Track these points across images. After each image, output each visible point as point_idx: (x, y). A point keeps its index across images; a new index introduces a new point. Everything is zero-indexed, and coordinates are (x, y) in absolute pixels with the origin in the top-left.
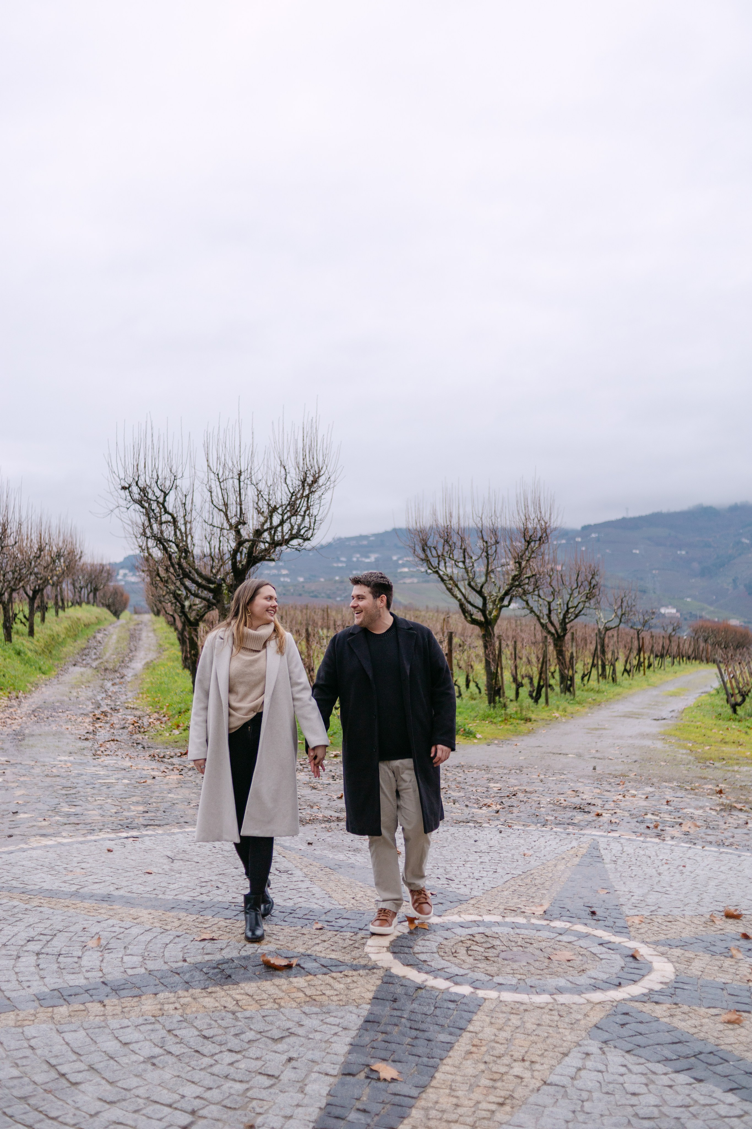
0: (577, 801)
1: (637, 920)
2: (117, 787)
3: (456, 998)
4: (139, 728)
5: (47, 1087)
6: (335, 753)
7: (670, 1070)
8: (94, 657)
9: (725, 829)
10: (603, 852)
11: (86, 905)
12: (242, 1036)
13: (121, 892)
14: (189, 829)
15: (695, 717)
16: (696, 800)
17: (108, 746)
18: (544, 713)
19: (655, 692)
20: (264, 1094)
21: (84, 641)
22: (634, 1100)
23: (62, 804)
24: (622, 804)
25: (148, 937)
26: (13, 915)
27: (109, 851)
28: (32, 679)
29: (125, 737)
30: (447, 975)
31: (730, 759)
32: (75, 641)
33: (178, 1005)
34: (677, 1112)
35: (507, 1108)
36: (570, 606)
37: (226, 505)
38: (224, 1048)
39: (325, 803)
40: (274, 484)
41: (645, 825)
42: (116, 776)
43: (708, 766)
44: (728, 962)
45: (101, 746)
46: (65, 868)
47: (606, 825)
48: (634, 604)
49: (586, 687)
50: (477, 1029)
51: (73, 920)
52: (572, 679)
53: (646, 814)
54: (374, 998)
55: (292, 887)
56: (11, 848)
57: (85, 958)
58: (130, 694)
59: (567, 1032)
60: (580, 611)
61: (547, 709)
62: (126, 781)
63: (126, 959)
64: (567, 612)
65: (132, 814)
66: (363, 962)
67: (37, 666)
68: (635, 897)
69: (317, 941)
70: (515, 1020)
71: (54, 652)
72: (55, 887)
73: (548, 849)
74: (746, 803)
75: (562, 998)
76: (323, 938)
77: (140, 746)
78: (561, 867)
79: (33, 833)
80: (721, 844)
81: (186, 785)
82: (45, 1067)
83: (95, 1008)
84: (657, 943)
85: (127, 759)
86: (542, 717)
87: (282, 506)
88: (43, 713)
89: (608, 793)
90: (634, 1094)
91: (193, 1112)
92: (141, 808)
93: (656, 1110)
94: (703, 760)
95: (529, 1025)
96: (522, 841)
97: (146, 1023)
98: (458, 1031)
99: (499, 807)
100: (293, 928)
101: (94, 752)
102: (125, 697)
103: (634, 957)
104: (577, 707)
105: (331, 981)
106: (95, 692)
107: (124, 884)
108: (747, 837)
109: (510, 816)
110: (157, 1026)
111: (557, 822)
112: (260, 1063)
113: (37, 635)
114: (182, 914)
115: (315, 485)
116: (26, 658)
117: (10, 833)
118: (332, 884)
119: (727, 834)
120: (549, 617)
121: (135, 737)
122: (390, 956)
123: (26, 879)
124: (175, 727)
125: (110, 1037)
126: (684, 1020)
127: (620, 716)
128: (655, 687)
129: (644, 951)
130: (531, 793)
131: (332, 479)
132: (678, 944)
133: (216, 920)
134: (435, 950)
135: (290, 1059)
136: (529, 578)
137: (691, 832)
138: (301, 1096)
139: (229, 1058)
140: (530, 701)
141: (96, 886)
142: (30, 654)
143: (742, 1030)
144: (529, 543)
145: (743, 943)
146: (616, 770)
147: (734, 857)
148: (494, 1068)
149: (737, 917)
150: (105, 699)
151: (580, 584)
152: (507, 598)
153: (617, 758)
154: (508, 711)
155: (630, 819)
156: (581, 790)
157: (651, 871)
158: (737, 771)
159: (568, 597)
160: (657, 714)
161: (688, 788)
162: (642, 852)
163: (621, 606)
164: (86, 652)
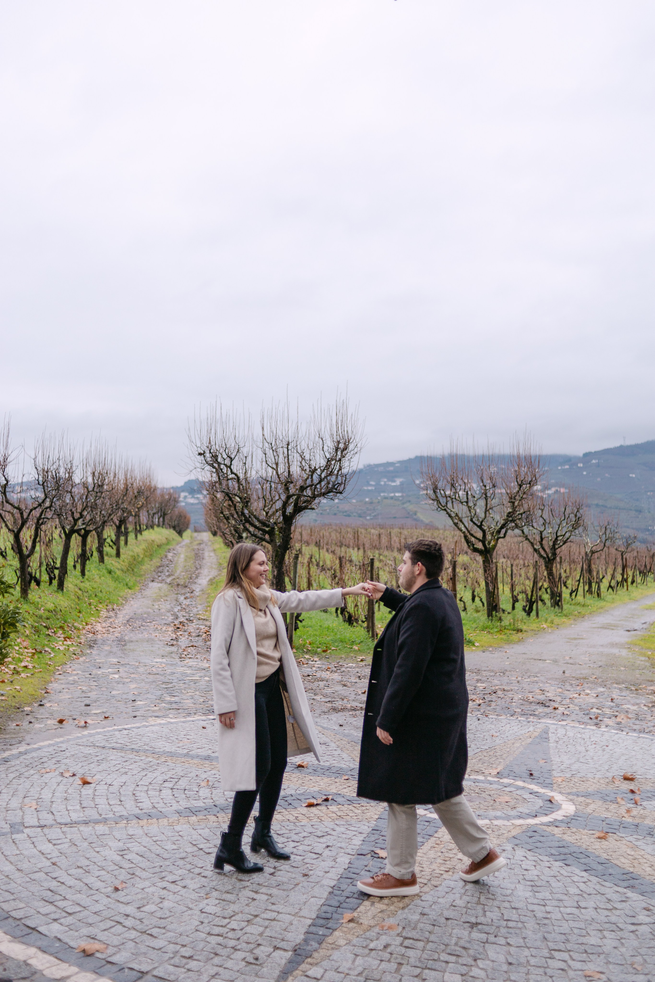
0: (542, 698)
1: (560, 780)
2: (201, 683)
3: (430, 820)
5: (194, 854)
6: (361, 658)
7: (551, 859)
8: (167, 574)
10: (550, 735)
11: (195, 762)
12: (300, 835)
16: (636, 698)
17: (189, 651)
18: (535, 625)
19: (634, 606)
20: (313, 862)
21: (158, 560)
22: (525, 873)
23: (165, 695)
24: (576, 701)
26: (151, 767)
27: (203, 728)
28: (121, 594)
29: (201, 644)
32: (151, 560)
34: (549, 879)
35: (450, 873)
36: (559, 534)
37: (277, 464)
38: (289, 840)
39: (353, 696)
40: (313, 448)
41: (588, 717)
44: (613, 806)
45: (184, 650)
46: (177, 739)
47: (559, 716)
48: (616, 530)
49: (574, 602)
50: (440, 836)
51: (189, 770)
52: (560, 595)
53: (592, 709)
54: (379, 818)
55: (329, 753)
56: (138, 725)
57: (201, 792)
58: (200, 607)
59: (495, 839)
60: (568, 539)
61: (537, 621)
64: (556, 539)
67: (124, 582)
68: (564, 765)
69: (345, 786)
71: (135, 570)
72: (173, 750)
73: (511, 732)
75: (496, 822)
76: (349, 785)
78: (517, 745)
79: (150, 715)
80: (641, 731)
82: (191, 845)
83: (213, 818)
84: (569, 794)
85: (205, 661)
86: (531, 628)
87: (320, 467)
88: (135, 623)
89: (568, 692)
90: (526, 870)
91: (275, 868)
93: (536, 878)
96: (493, 727)
98: (428, 837)
99: (481, 701)
100: (329, 779)
101: (179, 655)
102: (196, 609)
103: (550, 801)
104: (564, 619)
105: (353, 808)
106: (172, 605)
109: (489, 708)
111: (523, 713)
112: (310, 848)
113: (122, 556)
115: (346, 452)
116: (116, 576)
117: (134, 714)
120: (541, 544)
123: (153, 745)
126: (571, 836)
127: (598, 628)
128: (635, 601)
129: (558, 797)
130: (508, 691)
132: (584, 794)
136: (521, 514)
137: (623, 722)
138: (334, 863)
140: (524, 614)
141: (199, 750)
142: (118, 573)
143: (607, 843)
144: (520, 486)
145: (630, 796)
146: (581, 674)
147: (648, 740)
148: (447, 855)
149: (631, 780)
150: (181, 611)
151: (567, 516)
152: (503, 531)
153: (585, 664)
154: (503, 624)
155: (578, 712)
156: (547, 689)
157: (581, 749)
159: (557, 527)
160: (629, 626)
161: (633, 689)
162: (580, 736)
163: (605, 533)
164: (160, 569)
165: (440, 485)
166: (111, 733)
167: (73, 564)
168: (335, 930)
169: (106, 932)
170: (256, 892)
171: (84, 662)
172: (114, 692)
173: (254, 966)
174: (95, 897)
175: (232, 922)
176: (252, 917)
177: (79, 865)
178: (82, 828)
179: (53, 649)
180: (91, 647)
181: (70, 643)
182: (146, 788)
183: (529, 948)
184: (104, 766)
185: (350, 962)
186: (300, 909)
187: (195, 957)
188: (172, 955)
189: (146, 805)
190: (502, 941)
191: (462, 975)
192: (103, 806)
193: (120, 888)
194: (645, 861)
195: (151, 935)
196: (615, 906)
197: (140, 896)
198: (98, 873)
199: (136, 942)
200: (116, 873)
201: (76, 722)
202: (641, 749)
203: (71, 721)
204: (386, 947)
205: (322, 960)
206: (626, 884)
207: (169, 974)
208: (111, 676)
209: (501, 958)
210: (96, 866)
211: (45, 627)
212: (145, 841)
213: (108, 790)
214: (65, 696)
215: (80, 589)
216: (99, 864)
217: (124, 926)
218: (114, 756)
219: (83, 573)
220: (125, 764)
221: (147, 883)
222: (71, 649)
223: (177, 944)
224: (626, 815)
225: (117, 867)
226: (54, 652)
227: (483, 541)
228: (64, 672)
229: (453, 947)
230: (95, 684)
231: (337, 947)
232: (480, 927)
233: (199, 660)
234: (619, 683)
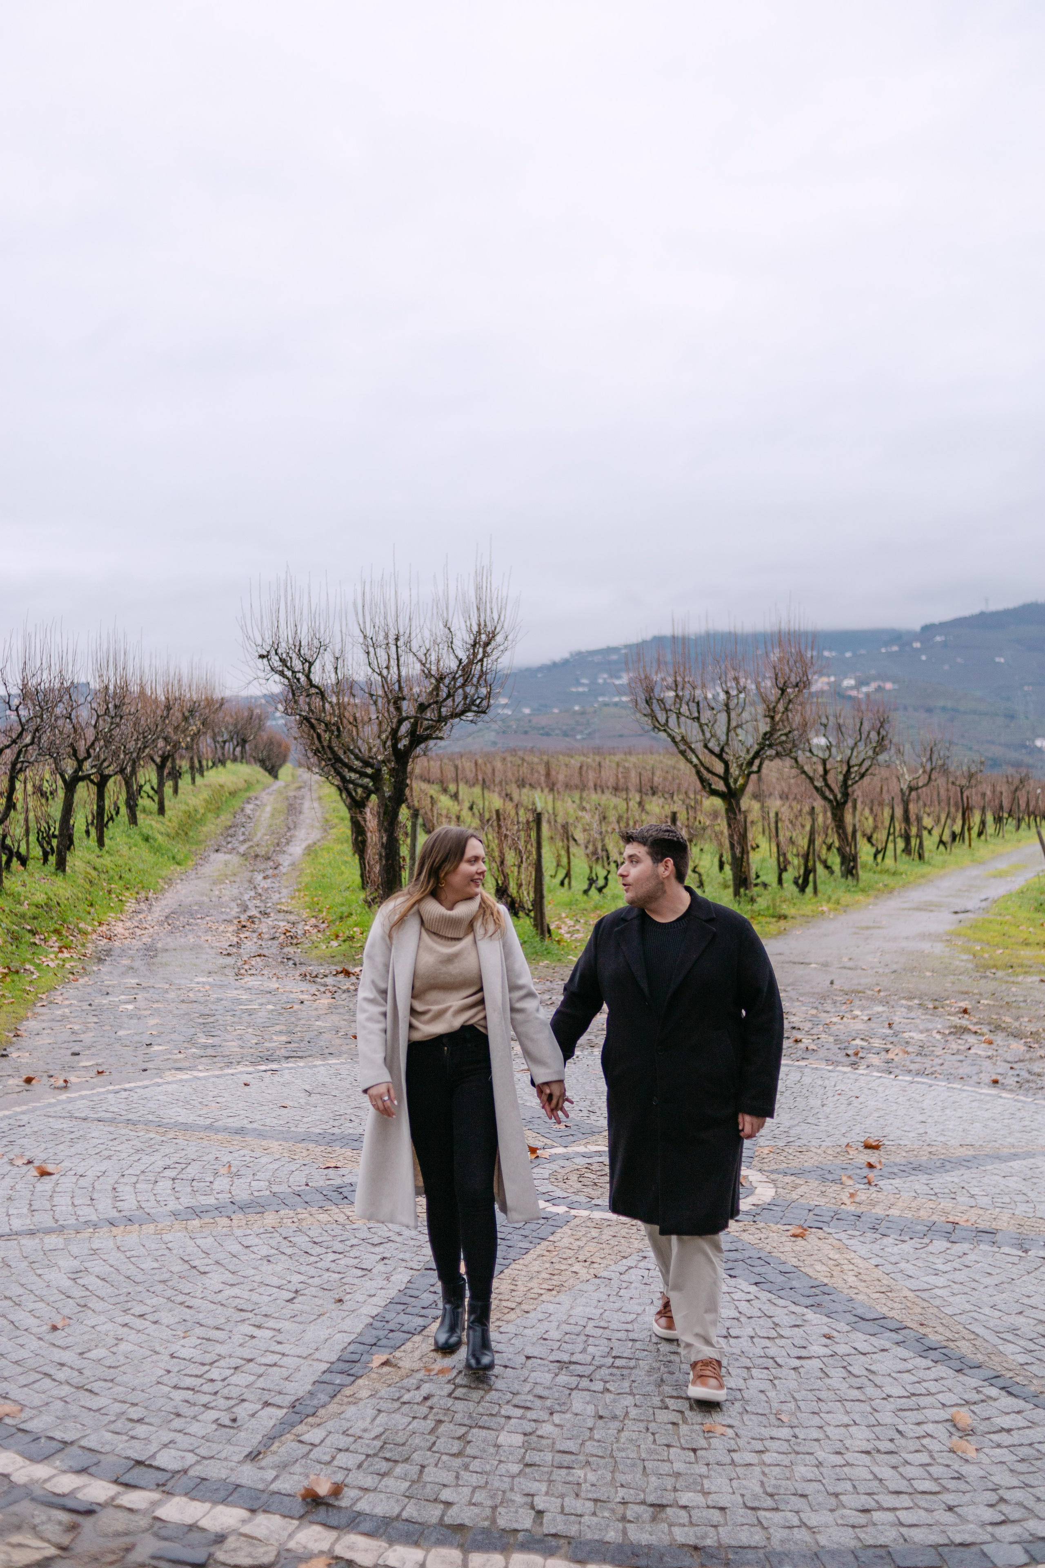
1: (766, 1151)
2: (260, 1014)
3: (549, 1216)
4: (292, 939)
5: (181, 1274)
8: (241, 838)
9: (938, 1056)
11: (220, 1137)
12: (347, 1242)
13: (255, 1125)
14: (333, 1061)
15: (1007, 909)
16: (929, 1021)
17: (253, 963)
18: (810, 907)
19: (975, 872)
20: (356, 1281)
21: (230, 816)
23: (199, 1035)
24: (834, 1028)
25: (276, 1165)
26: (150, 1146)
27: (246, 1085)
28: (164, 873)
29: (274, 951)
30: (550, 1198)
31: (1021, 966)
32: (218, 817)
33: (295, 1220)
35: (554, 1293)
36: (852, 762)
37: (386, 669)
38: (329, 1250)
41: (844, 1053)
42: (260, 1001)
43: (986, 977)
44: (834, 1188)
45: (245, 962)
46: (200, 1103)
47: (800, 1052)
48: (947, 754)
49: (879, 868)
50: (557, 1239)
51: (207, 1150)
52: (854, 858)
53: (853, 1040)
56: (146, 1083)
57: (216, 1183)
58: (284, 891)
59: (636, 1242)
61: (814, 900)
62: (270, 1007)
63: (253, 1183)
64: (848, 771)
65: (274, 1044)
67: (170, 855)
68: (781, 1129)
70: (594, 1233)
71: (191, 834)
72: (190, 1121)
74: (989, 1024)
77: (291, 962)
79: (169, 1066)
80: (918, 1073)
81: (337, 1011)
82: (180, 1261)
83: (225, 1221)
84: (772, 1172)
85: (275, 979)
86: (802, 912)
87: (450, 674)
88: (178, 920)
89: (825, 1015)
91: (296, 1292)
92: (284, 1038)
94: (983, 968)
95: (605, 1237)
97: (266, 1232)
98: (538, 1241)
101: (236, 970)
102: (277, 895)
104: (860, 897)
106: (242, 889)
107: (259, 1117)
108: (958, 1064)
110: (275, 1234)
112: (358, 1260)
113: (168, 813)
114: (311, 1146)
115: (490, 647)
116: (156, 845)
117: (144, 1066)
119: (937, 1061)
120: (825, 780)
121: (286, 950)
123: (161, 1113)
124: (333, 937)
125: (235, 1242)
126: (753, 1234)
127: (909, 909)
128: (981, 863)
129: (754, 1177)
132: (795, 1172)
133: (344, 1150)
135: (383, 1259)
136: (787, 734)
137: (896, 1059)
138: (385, 1282)
139: (332, 1257)
140: (795, 889)
141: (231, 1120)
142: (160, 838)
143: (803, 1242)
144: (783, 691)
145: (866, 1171)
146: (859, 984)
147: (924, 1086)
148: (557, 1266)
149: (876, 1147)
150: (254, 898)
151: (865, 734)
152: (757, 762)
153: (872, 968)
154: (756, 907)
155: (832, 1046)
156: (794, 1011)
157: (815, 1102)
158: (1018, 983)
159: (849, 752)
160: (960, 905)
161: (931, 1006)
162: (820, 1082)
163: (931, 759)
164: (231, 831)
165: (657, 693)
166: (102, 1097)
167: (84, 828)
168: (358, 1377)
169: (26, 1389)
170: (259, 1327)
171: (85, 986)
172: (121, 1033)
173: (228, 1430)
174: (20, 1341)
175: (213, 1370)
176: (243, 1362)
177: (7, 1294)
178: (25, 1241)
179: (38, 966)
180: (100, 960)
181: (68, 956)
182: (134, 1179)
183: (634, 1395)
184: (79, 1147)
185: (368, 1420)
186: (317, 1349)
187: (146, 1420)
188: (113, 1418)
189: (129, 1204)
190: (598, 1386)
191: (525, 1434)
192: (64, 1208)
193: (59, 1326)
194: (851, 1267)
195: (91, 1391)
196: (782, 1333)
197: (86, 1337)
198: (32, 1306)
199: (66, 1402)
200: (59, 1305)
201: (52, 1080)
203: (45, 1079)
204: (426, 1399)
205: (329, 1419)
206: (809, 1301)
207: (104, 1444)
208: (123, 1007)
209: (590, 1410)
210: (32, 1296)
211: (30, 931)
212: (115, 1257)
213: (76, 1183)
214: (45, 1040)
215: (95, 868)
216: (37, 1293)
217: (54, 1380)
218: (98, 1132)
219: (101, 843)
220: (111, 1143)
221: (102, 1318)
222: (68, 966)
223: (125, 1402)
224: (848, 1202)
225: (63, 1297)
226: (39, 971)
227: (725, 778)
228: (51, 1002)
229: (523, 1397)
230: (95, 1020)
231: (355, 1401)
232: (572, 1367)
233: (265, 978)
234: (910, 999)
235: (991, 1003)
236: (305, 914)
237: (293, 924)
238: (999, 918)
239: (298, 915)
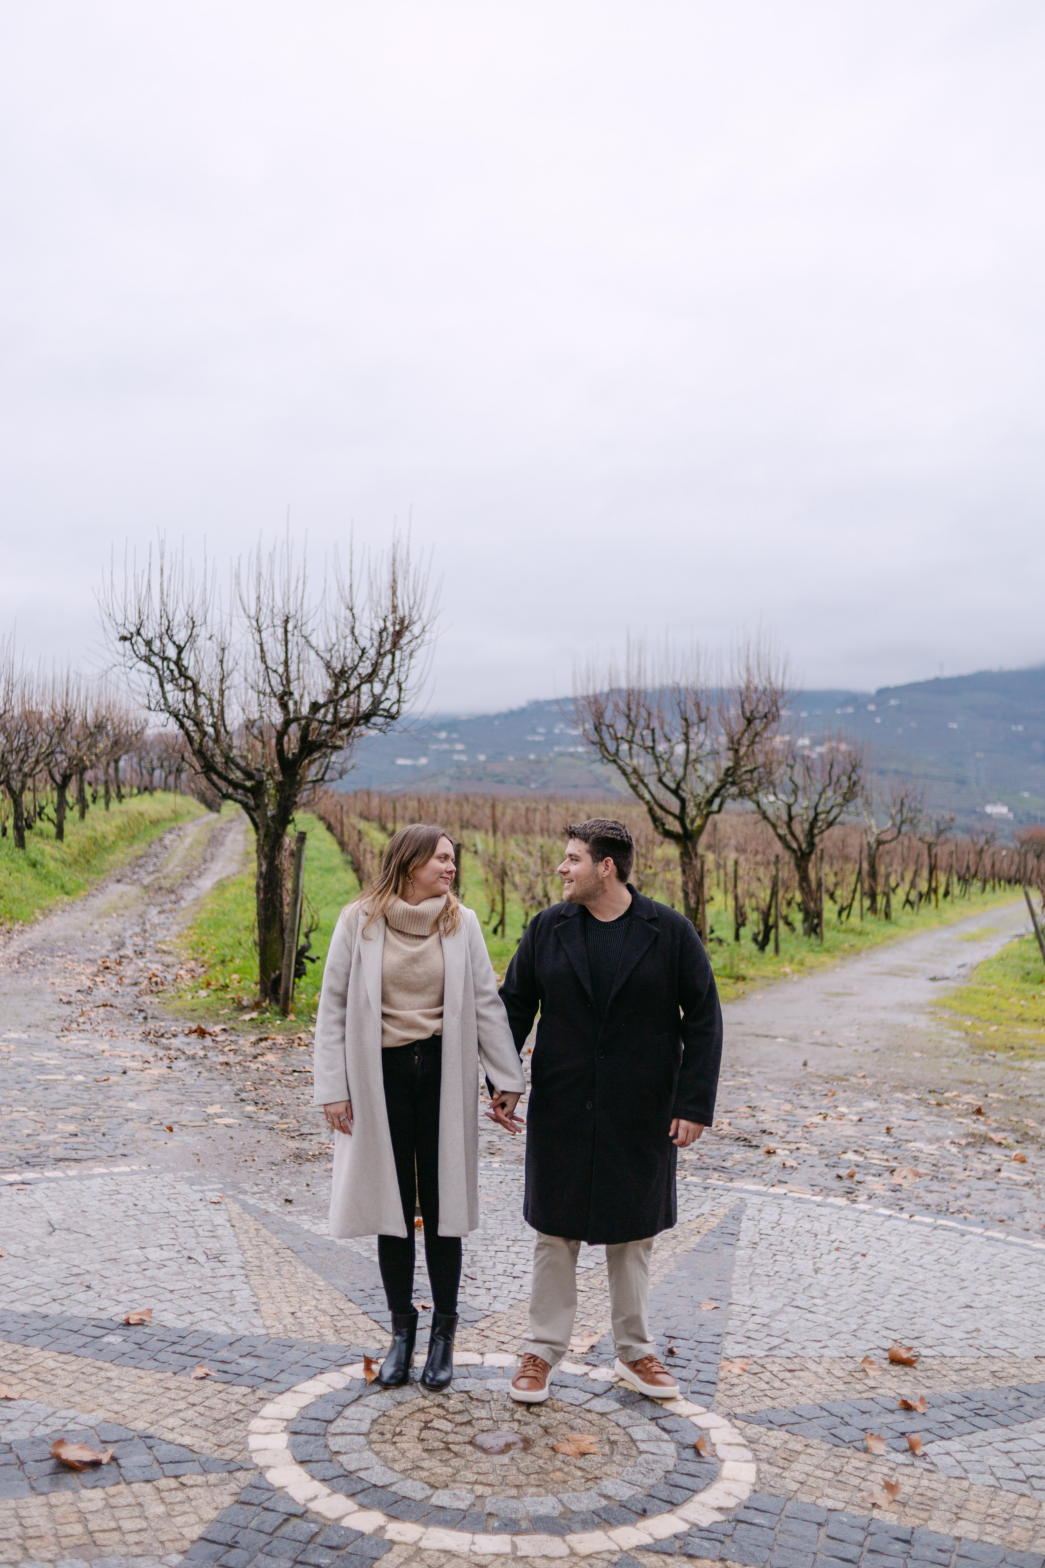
0: (748, 1124)
1: (736, 1368)
2: (60, 1089)
3: (343, 1541)
4: (156, 985)
8: (151, 869)
9: (960, 1181)
10: (744, 1224)
14: (120, 1168)
15: (990, 977)
16: (937, 1124)
17: (92, 1015)
18: (770, 968)
19: (945, 935)
21: (144, 845)
24: (817, 1132)
28: (44, 903)
29: (127, 1001)
30: (359, 1487)
31: (1023, 1047)
32: (131, 845)
36: (820, 810)
41: (833, 1173)
42: (70, 1069)
43: (986, 1061)
44: (858, 1460)
45: (83, 1014)
47: (775, 1171)
48: (919, 806)
49: (843, 927)
52: (819, 915)
53: (844, 1152)
54: (202, 1538)
55: (209, 1288)
58: (174, 929)
60: (835, 818)
61: (775, 960)
62: (80, 1078)
64: (815, 819)
65: (52, 1137)
66: (229, 1453)
67: (59, 883)
68: (757, 1319)
69: (182, 1405)
71: (94, 862)
74: (1014, 1131)
75: (528, 1544)
76: (195, 1398)
77: (143, 1014)
78: (664, 1254)
80: (942, 1211)
81: (166, 1087)
84: (748, 1419)
85: (108, 1038)
86: (762, 973)
87: (348, 668)
88: (33, 957)
89: (802, 1111)
92: (72, 1128)
94: (981, 1050)
100: (159, 1376)
101: (66, 1024)
102: (165, 932)
103: (696, 1449)
104: (825, 958)
105: (150, 1498)
106: (127, 925)
108: (990, 1196)
111: (700, 1164)
113: (68, 838)
115: (402, 638)
118: (275, 1283)
119: (962, 1190)
120: (790, 827)
121: (140, 1000)
122: (282, 1440)
124: (204, 986)
127: (882, 974)
128: (951, 925)
129: (722, 1435)
131: (427, 629)
132: (787, 1419)
134: (365, 1427)
136: (751, 771)
137: (905, 1184)
140: (754, 947)
142: (52, 865)
144: (750, 721)
145: (900, 1420)
146: (838, 1067)
147: (953, 1235)
149: (907, 1363)
150: (136, 935)
151: (835, 779)
152: (717, 801)
153: (850, 1045)
155: (816, 1161)
156: (762, 1105)
157: (805, 1265)
158: (1025, 1070)
159: (816, 797)
160: (938, 969)
161: (934, 1102)
162: (807, 1226)
163: (901, 811)
164: (141, 862)
165: (608, 718)
202: (938, 1261)
224: (883, 1501)
227: (681, 818)
233: (97, 1035)
234: (904, 1089)
235: (1002, 1097)
236: (185, 955)
237: (168, 966)
238: (984, 988)
239: (178, 957)
